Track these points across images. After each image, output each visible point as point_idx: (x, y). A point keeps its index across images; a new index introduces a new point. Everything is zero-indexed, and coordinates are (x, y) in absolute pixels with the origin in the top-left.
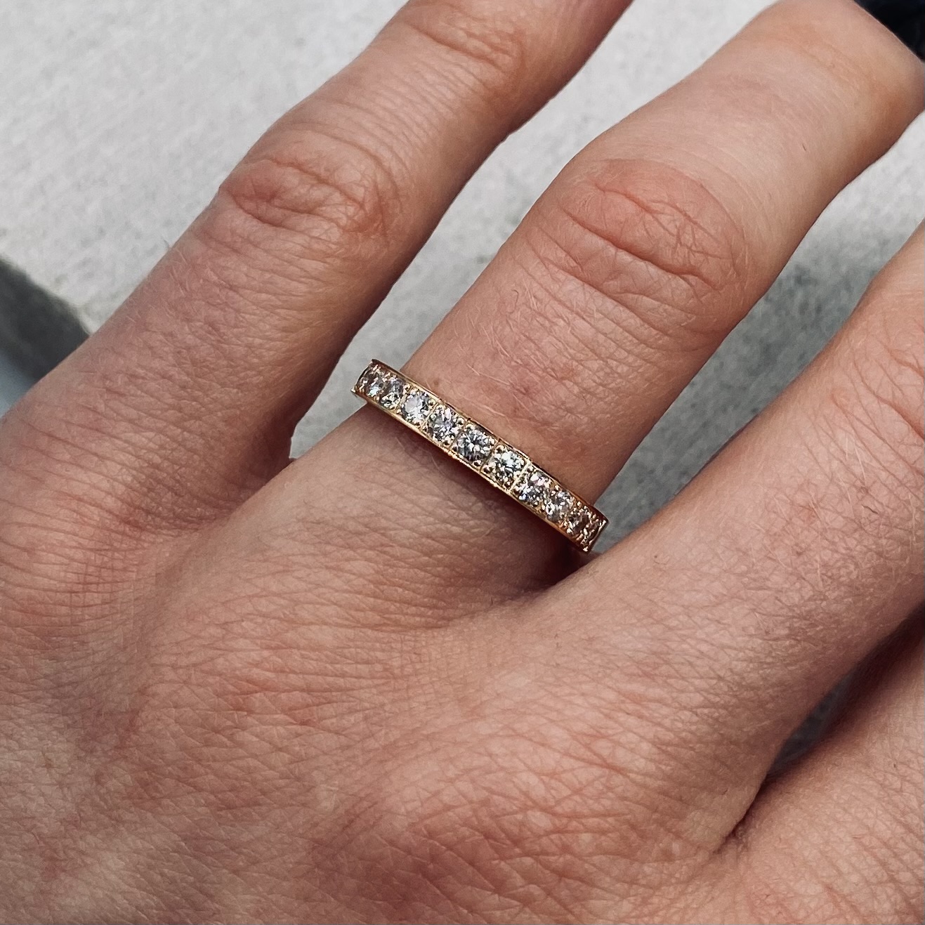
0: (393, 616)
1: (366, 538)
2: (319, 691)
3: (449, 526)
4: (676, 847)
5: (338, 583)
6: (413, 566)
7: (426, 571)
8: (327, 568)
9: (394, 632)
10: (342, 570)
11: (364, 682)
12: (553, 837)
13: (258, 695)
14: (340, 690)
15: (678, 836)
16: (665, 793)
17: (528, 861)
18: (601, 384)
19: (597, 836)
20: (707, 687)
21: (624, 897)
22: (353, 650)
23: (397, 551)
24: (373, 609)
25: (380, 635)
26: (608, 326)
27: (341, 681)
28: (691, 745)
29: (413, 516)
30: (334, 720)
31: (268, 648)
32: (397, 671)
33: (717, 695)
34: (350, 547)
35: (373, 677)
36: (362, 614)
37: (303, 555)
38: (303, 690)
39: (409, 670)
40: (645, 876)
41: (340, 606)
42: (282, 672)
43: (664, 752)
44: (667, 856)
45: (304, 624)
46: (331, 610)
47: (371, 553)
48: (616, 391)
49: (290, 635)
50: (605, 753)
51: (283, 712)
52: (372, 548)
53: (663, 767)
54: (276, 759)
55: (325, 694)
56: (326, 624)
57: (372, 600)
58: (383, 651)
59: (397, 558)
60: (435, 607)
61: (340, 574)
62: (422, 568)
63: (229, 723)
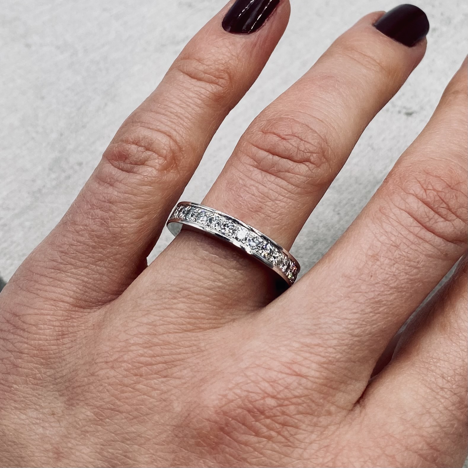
0: (198, 325)
1: (182, 293)
2: (170, 362)
3: (216, 283)
4: (333, 409)
5: (172, 314)
6: (204, 302)
7: (209, 304)
8: (167, 309)
9: (200, 332)
10: (172, 308)
11: (189, 355)
12: (278, 408)
13: (144, 368)
14: (179, 360)
15: (333, 403)
16: (325, 385)
17: (268, 421)
18: (273, 212)
19: (298, 406)
20: (338, 337)
21: (312, 432)
22: (183, 342)
23: (196, 297)
24: (189, 323)
25: (194, 334)
26: (274, 186)
27: (180, 357)
28: (334, 363)
29: (200, 281)
30: (178, 373)
31: (146, 347)
32: (203, 349)
33: (343, 340)
34: (175, 298)
35: (193, 353)
36: (185, 326)
37: (156, 305)
38: (163, 363)
39: (207, 347)
40: (320, 422)
41: (174, 324)
42: (154, 356)
43: (323, 367)
44: (329, 413)
45: (160, 335)
46: (171, 326)
47: (184, 300)
48: (280, 214)
49: (156, 340)
50: (297, 370)
51: (156, 374)
52: (184, 297)
53: (323, 373)
54: (155, 393)
55: (173, 363)
56: (170, 333)
57: (188, 320)
58: (195, 340)
59: (196, 300)
60: (215, 319)
61: (173, 310)
62: (208, 302)
63: (132, 382)
